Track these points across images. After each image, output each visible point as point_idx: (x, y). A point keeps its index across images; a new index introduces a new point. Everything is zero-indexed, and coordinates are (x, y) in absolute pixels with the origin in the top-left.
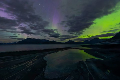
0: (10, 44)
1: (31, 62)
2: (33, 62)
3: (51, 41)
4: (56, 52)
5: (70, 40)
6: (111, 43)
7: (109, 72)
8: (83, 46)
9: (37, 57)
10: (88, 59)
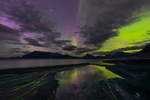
0: (12, 58)
1: (38, 82)
2: (41, 82)
3: (64, 55)
4: (70, 69)
5: (88, 54)
6: (140, 58)
7: (139, 95)
8: (104, 62)
9: (45, 75)
10: (111, 78)
